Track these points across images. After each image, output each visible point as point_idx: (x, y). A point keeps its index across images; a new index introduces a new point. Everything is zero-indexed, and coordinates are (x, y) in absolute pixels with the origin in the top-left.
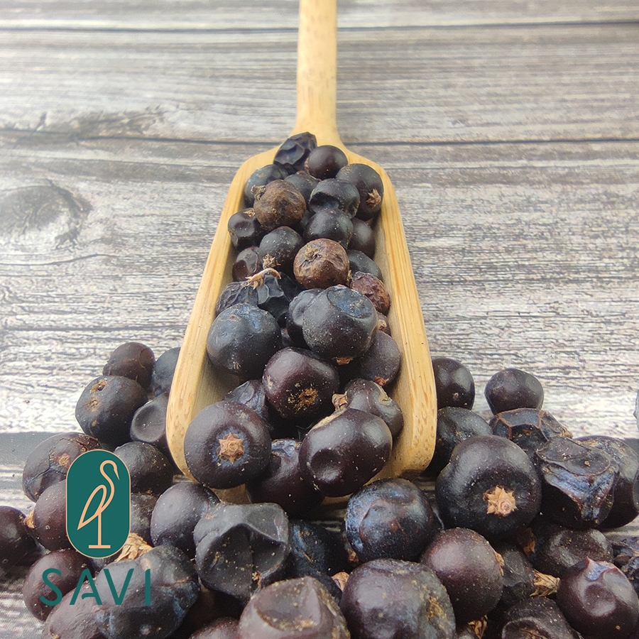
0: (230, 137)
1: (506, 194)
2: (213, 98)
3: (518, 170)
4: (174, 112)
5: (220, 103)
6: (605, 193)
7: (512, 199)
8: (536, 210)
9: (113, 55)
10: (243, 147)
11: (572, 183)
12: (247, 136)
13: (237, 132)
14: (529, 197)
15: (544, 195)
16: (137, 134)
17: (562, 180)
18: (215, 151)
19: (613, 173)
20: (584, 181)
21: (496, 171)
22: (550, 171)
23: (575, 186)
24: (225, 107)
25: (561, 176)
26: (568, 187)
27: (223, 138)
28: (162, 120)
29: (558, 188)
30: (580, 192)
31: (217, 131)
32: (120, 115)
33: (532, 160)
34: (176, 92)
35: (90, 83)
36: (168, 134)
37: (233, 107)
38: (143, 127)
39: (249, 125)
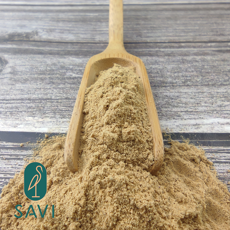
0: (59, 41)
1: (149, 59)
2: (56, 28)
3: (155, 52)
4: (42, 33)
5: (58, 29)
6: (182, 59)
7: (151, 61)
8: (158, 65)
9: (24, 14)
10: (64, 44)
11: (172, 56)
12: (66, 40)
13: (62, 39)
14: (156, 60)
15: (162, 59)
16: (27, 39)
17: (169, 55)
18: (53, 45)
19: (186, 53)
20: (176, 55)
21: (147, 52)
22: (165, 52)
23: (172, 57)
24: (60, 31)
25: (169, 54)
26: (170, 57)
27: (57, 41)
28: (37, 35)
29: (167, 57)
30: (174, 59)
31: (55, 39)
32: (23, 33)
33: (160, 48)
34: (44, 26)
35: (14, 23)
36: (38, 39)
37: (62, 31)
38: (30, 37)
39: (67, 37)
